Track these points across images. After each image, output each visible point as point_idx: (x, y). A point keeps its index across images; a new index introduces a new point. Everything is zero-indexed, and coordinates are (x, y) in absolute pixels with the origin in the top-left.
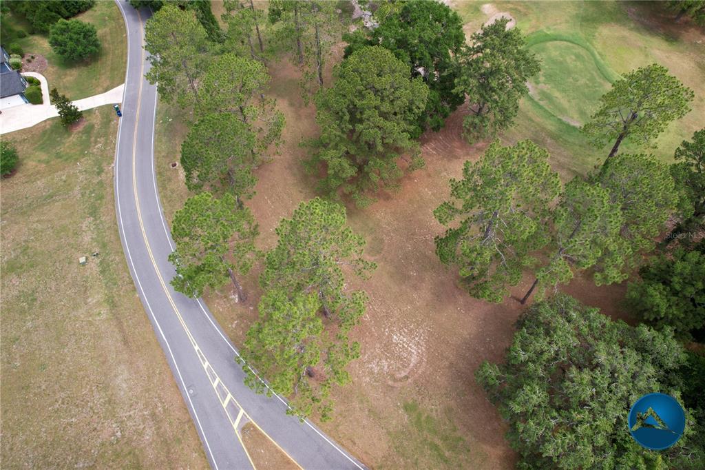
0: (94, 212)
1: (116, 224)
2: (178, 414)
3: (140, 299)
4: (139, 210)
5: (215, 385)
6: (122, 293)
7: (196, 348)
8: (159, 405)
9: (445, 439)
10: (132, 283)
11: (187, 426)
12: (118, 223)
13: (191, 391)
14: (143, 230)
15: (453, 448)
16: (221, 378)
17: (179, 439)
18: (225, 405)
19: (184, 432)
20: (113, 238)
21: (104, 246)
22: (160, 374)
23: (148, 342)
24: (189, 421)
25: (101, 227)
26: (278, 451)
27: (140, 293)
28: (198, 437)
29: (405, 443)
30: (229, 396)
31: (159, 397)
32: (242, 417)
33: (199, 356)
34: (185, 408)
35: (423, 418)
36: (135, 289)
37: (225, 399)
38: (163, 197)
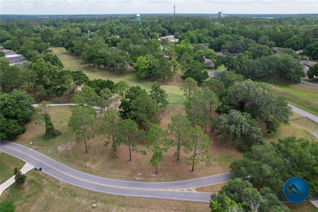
0: (75, 196)
1: (90, 191)
2: (180, 203)
3: (129, 197)
4: (93, 183)
5: (178, 191)
6: (121, 201)
7: (162, 190)
8: (173, 207)
10: (120, 196)
11: (186, 203)
13: (175, 197)
15: (229, 159)
16: (177, 188)
17: (188, 207)
18: (186, 191)
19: (187, 204)
20: (95, 194)
21: (95, 198)
22: (162, 203)
23: (148, 201)
24: (184, 202)
25: (85, 196)
26: (209, 186)
27: (127, 196)
28: (191, 202)
29: (223, 165)
30: (184, 189)
31: (170, 206)
32: (193, 189)
33: (165, 190)
34: (179, 201)
35: (219, 159)
36: (124, 197)
38: (96, 175)
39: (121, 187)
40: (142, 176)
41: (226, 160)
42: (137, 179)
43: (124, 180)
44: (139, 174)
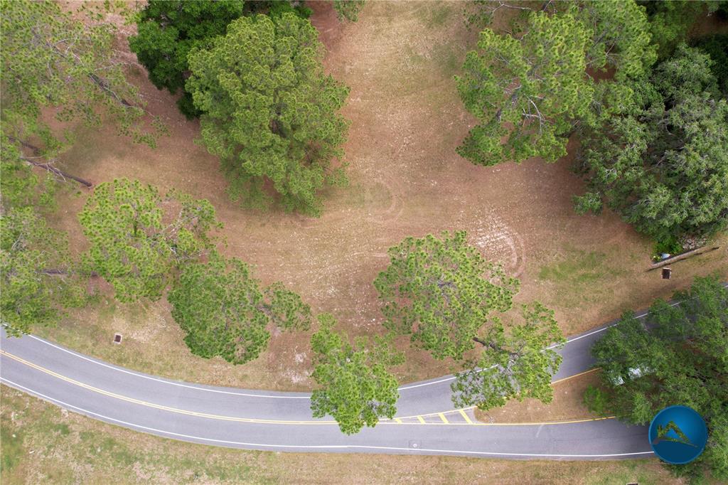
0: (129, 459)
1: (165, 440)
2: (428, 465)
3: (284, 452)
4: (163, 408)
5: (423, 422)
6: (264, 467)
8: (408, 478)
9: (583, 265)
10: (259, 452)
11: (443, 463)
12: (166, 437)
13: (415, 445)
14: (195, 414)
15: (594, 265)
16: (419, 414)
17: (450, 473)
18: (446, 422)
19: (446, 467)
20: (184, 450)
21: (188, 463)
22: (379, 465)
23: (340, 463)
24: (440, 458)
25: (156, 458)
27: (278, 449)
28: (459, 457)
29: (567, 297)
30: (441, 415)
31: (401, 475)
32: (467, 414)
33: (386, 423)
34: (426, 457)
35: (558, 269)
36: (269, 453)
37: (441, 419)
38: (161, 372)
39: (252, 421)
40: (306, 365)
41: (583, 271)
42: (295, 380)
43: (255, 388)
44: (299, 358)
